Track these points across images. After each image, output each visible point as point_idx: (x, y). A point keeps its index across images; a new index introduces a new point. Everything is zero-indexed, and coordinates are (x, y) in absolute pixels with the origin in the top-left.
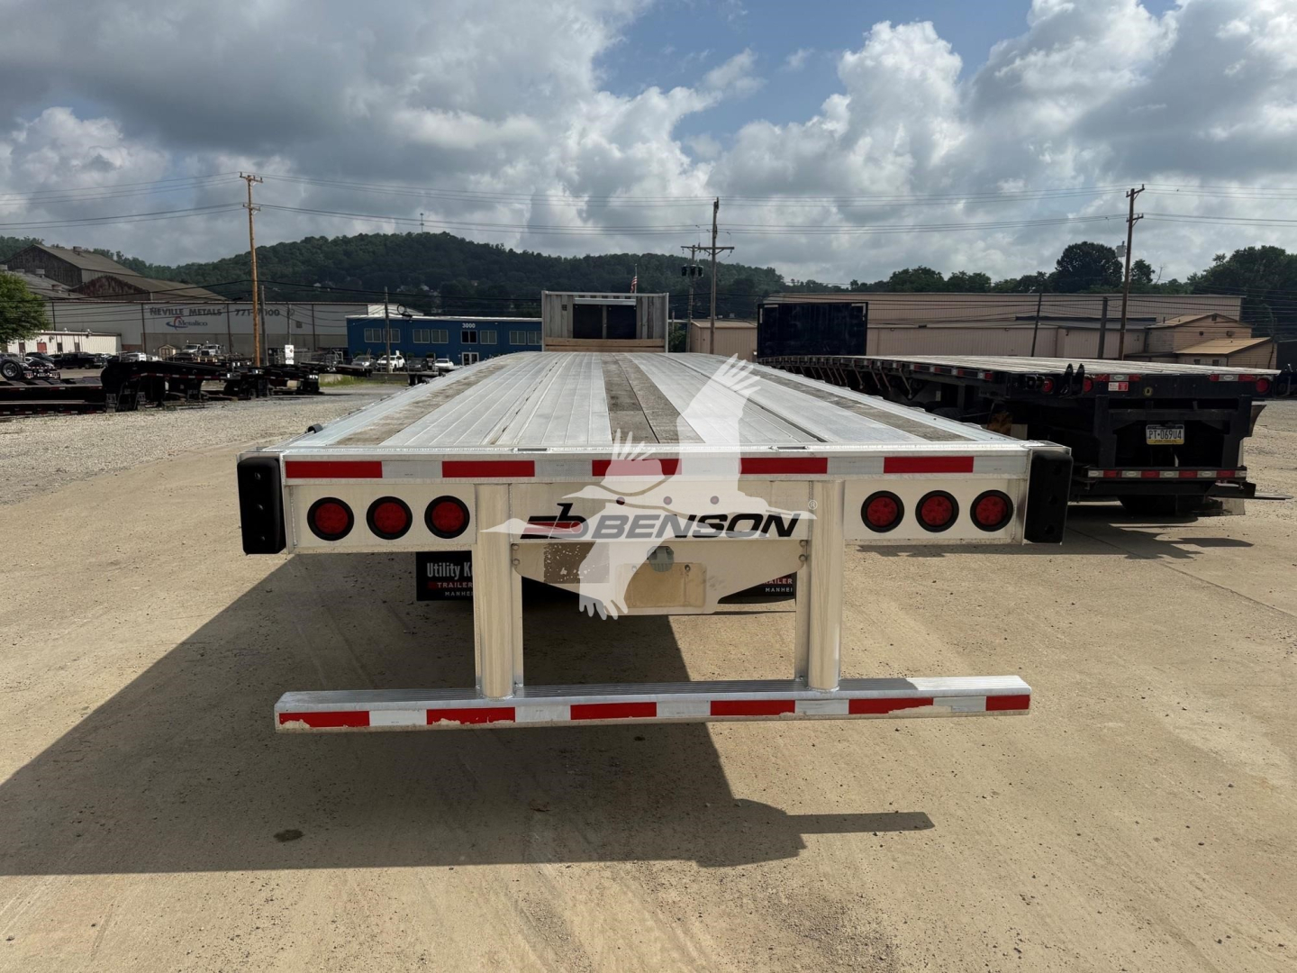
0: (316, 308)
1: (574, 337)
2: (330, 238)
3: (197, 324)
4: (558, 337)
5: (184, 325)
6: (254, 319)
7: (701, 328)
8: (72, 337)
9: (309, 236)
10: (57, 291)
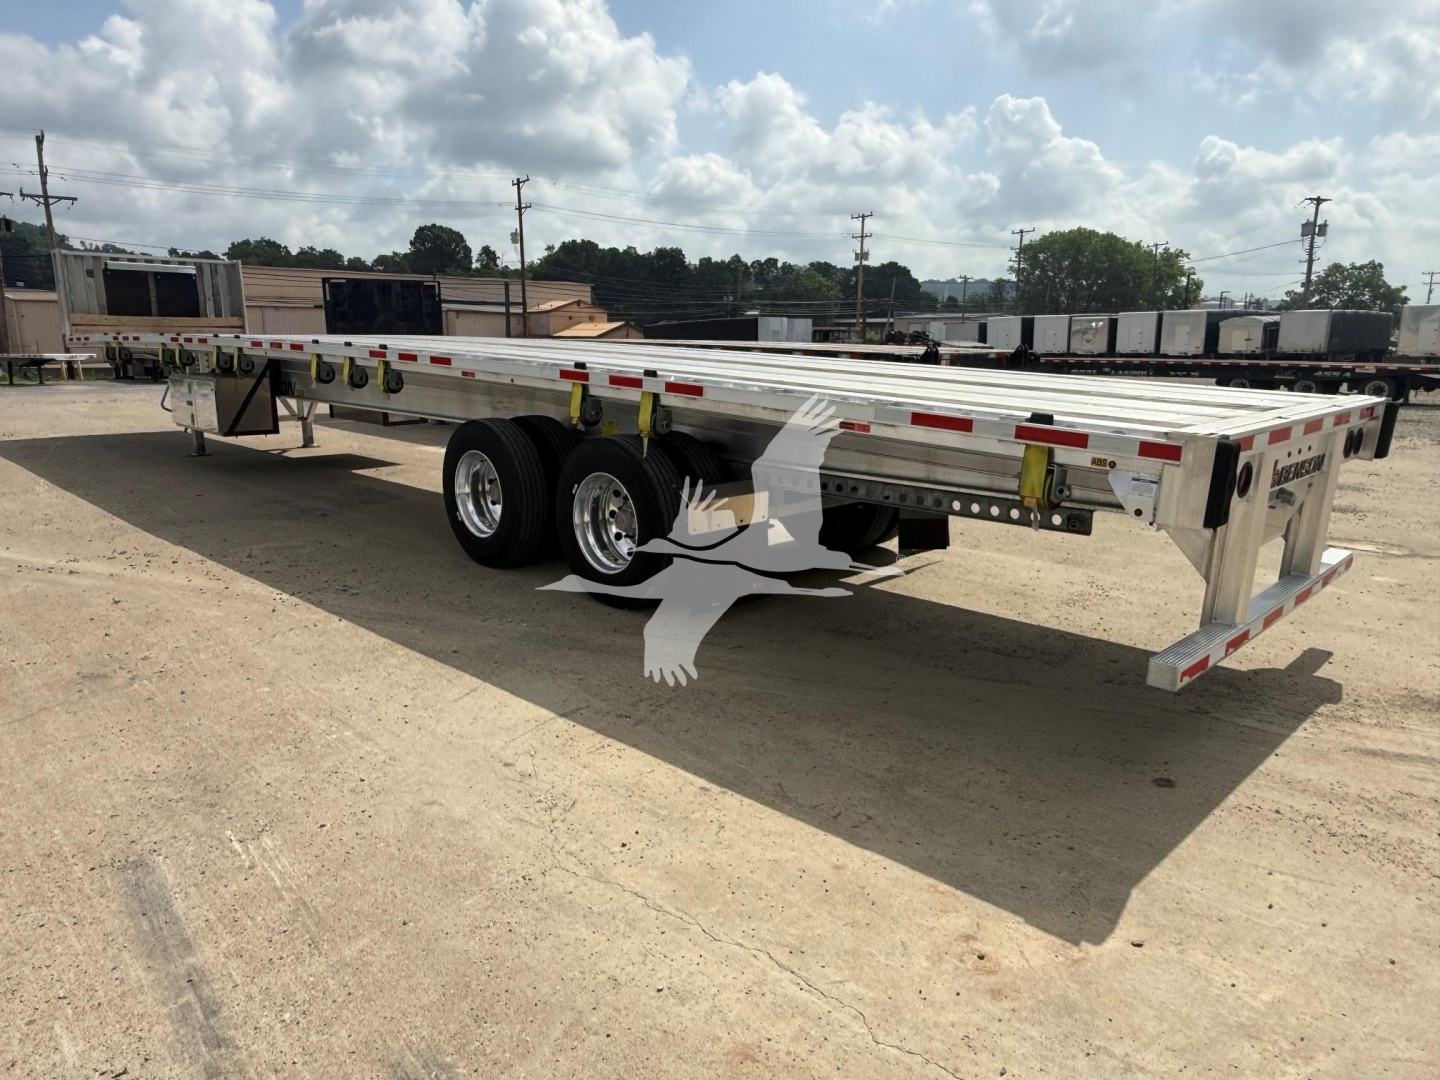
1: (112, 315)
4: (86, 313)
7: (15, 301)
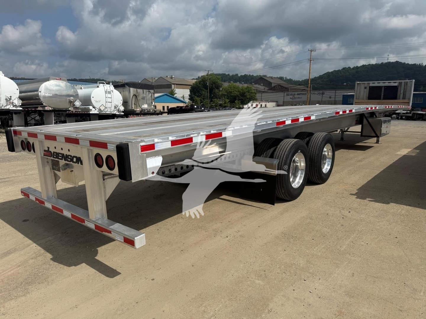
0: (337, 91)
1: (368, 99)
2: (352, 67)
3: (299, 98)
4: (362, 99)
5: (295, 98)
6: (308, 96)
8: (264, 103)
9: (344, 67)
10: (265, 90)
